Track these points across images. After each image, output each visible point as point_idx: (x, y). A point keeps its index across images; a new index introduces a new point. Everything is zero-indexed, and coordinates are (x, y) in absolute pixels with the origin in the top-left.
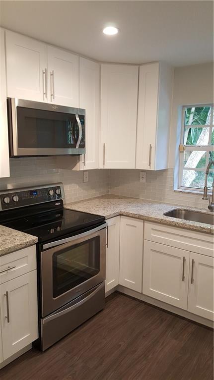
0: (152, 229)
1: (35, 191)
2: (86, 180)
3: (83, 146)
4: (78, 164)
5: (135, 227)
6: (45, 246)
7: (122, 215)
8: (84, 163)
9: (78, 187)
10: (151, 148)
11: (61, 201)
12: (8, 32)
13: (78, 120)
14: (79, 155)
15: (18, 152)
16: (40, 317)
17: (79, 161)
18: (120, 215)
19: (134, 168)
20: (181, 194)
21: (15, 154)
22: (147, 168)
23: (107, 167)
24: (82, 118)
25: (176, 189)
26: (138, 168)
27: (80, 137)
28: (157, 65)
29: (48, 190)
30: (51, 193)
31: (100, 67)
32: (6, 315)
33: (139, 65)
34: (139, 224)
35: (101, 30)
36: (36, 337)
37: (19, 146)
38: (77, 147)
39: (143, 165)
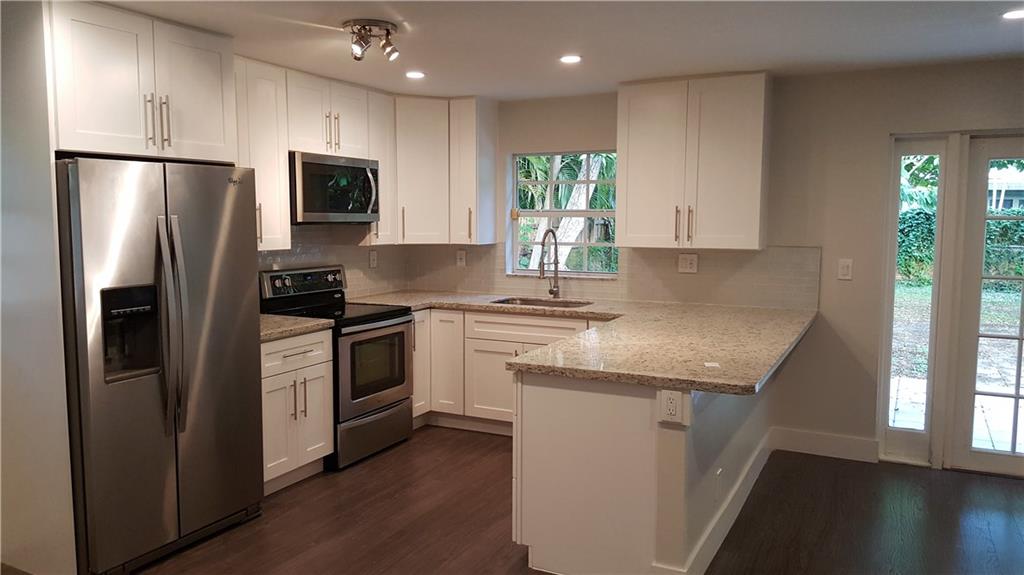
0: (476, 322)
1: (309, 274)
2: (374, 264)
3: (376, 211)
4: (368, 237)
5: (452, 322)
6: (345, 330)
7: (434, 308)
8: (377, 234)
9: (362, 275)
10: (470, 212)
11: (343, 294)
12: (290, 72)
13: (370, 175)
14: (370, 223)
15: (304, 217)
16: (337, 421)
17: (370, 231)
18: (430, 308)
19: (447, 243)
20: (517, 280)
21: (300, 219)
22: (465, 241)
23: (407, 242)
24: (375, 173)
25: (509, 272)
26: (454, 242)
27: (373, 198)
28: (474, 101)
29: (327, 273)
30: (330, 278)
31: (395, 103)
32: (303, 409)
33: (449, 99)
34: (457, 317)
35: (405, 74)
36: (330, 451)
37: (306, 209)
38: (369, 212)
39: (460, 238)
